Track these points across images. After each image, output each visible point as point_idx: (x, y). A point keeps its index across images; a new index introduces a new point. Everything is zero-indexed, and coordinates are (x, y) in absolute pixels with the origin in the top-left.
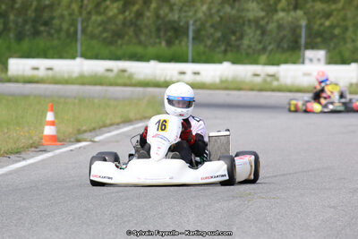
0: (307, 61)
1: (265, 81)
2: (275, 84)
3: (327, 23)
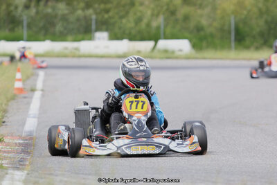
0: (96, 39)
1: (71, 52)
2: (77, 53)
3: (106, 16)
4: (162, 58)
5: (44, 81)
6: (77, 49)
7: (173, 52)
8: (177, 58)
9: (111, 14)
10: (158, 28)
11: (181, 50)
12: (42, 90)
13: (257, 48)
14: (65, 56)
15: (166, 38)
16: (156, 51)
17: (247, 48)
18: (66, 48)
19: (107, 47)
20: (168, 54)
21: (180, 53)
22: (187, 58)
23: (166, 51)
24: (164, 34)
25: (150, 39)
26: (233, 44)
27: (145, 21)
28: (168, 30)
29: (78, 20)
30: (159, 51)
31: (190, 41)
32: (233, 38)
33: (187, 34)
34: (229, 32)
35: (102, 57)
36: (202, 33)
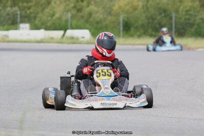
0: (21, 29)
1: (2, 38)
2: (7, 39)
3: (28, 12)
4: (69, 43)
6: (7, 36)
7: (78, 39)
8: (80, 43)
9: (31, 10)
10: (67, 21)
11: (83, 38)
13: (139, 36)
15: (72, 28)
16: (65, 38)
17: (132, 36)
19: (29, 35)
20: (74, 40)
21: (82, 39)
22: (88, 43)
23: (72, 38)
24: (71, 25)
25: (60, 29)
26: (121, 33)
27: (57, 15)
28: (74, 23)
29: (8, 14)
30: (67, 38)
31: (90, 31)
32: (121, 28)
33: (88, 26)
35: (25, 42)
36: (100, 25)
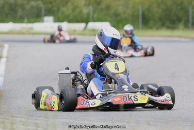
0: (45, 21)
1: (27, 31)
4: (90, 35)
5: (8, 51)
6: (31, 29)
10: (88, 14)
12: (7, 57)
13: (157, 29)
14: (23, 33)
15: (94, 21)
16: (86, 30)
17: (151, 28)
18: (23, 28)
19: (52, 27)
23: (94, 30)
24: (93, 18)
25: (82, 22)
26: (141, 26)
28: (96, 15)
29: (32, 7)
30: (89, 30)
31: (111, 23)
32: (140, 21)
34: (138, 17)
36: (119, 18)
